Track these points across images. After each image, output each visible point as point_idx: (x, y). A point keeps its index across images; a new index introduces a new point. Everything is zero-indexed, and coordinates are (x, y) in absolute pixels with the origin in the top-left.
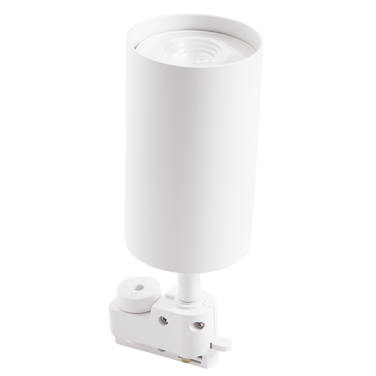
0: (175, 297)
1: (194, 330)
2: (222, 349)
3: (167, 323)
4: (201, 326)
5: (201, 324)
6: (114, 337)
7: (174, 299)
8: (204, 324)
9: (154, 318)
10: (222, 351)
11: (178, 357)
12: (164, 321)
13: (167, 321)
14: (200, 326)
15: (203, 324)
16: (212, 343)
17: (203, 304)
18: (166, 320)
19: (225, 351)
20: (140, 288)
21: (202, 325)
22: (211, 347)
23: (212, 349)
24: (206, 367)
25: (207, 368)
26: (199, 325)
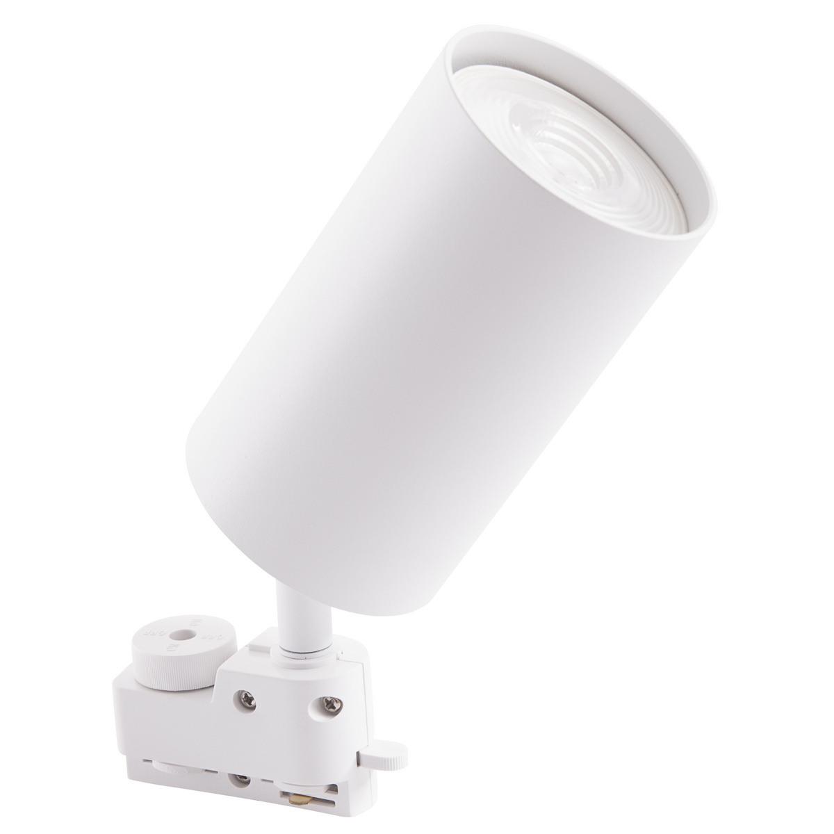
0: (270, 648)
1: (317, 717)
2: (384, 764)
3: (254, 708)
4: (334, 708)
5: (335, 704)
6: (124, 758)
7: (269, 652)
8: (341, 701)
9: (224, 697)
10: (385, 770)
11: (279, 794)
12: (246, 702)
13: (253, 703)
14: (332, 710)
15: (339, 704)
16: (361, 752)
17: (338, 659)
18: (252, 699)
19: (391, 770)
20: (187, 635)
21: (337, 706)
22: (358, 764)
23: (360, 767)
24: (345, 813)
25: (348, 815)
26: (330, 707)
